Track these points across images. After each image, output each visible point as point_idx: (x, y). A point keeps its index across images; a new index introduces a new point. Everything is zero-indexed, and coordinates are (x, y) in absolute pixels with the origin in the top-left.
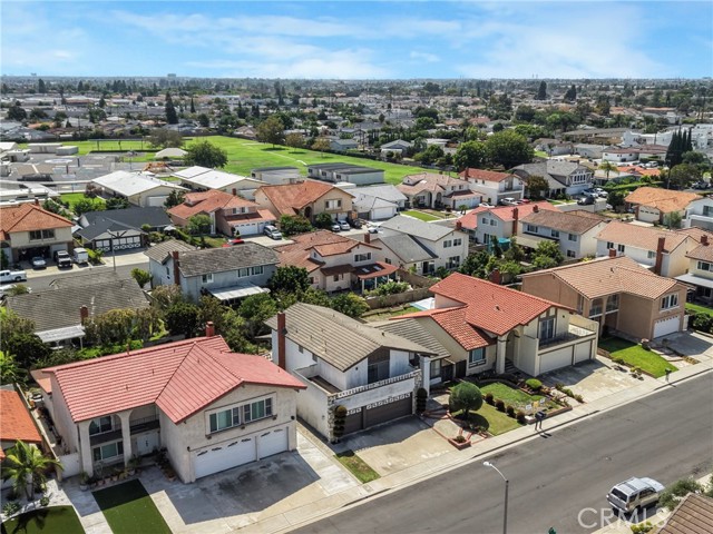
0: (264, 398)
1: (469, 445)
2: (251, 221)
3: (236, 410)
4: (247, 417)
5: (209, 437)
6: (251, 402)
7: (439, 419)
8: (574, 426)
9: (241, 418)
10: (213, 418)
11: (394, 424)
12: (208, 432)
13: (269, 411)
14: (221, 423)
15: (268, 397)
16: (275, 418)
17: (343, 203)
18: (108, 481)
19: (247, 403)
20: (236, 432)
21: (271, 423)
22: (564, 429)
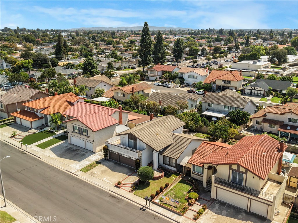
0: (86, 129)
1: (119, 188)
3: (79, 128)
5: (72, 132)
6: (83, 128)
12: (73, 130)
16: (89, 137)
20: (79, 135)
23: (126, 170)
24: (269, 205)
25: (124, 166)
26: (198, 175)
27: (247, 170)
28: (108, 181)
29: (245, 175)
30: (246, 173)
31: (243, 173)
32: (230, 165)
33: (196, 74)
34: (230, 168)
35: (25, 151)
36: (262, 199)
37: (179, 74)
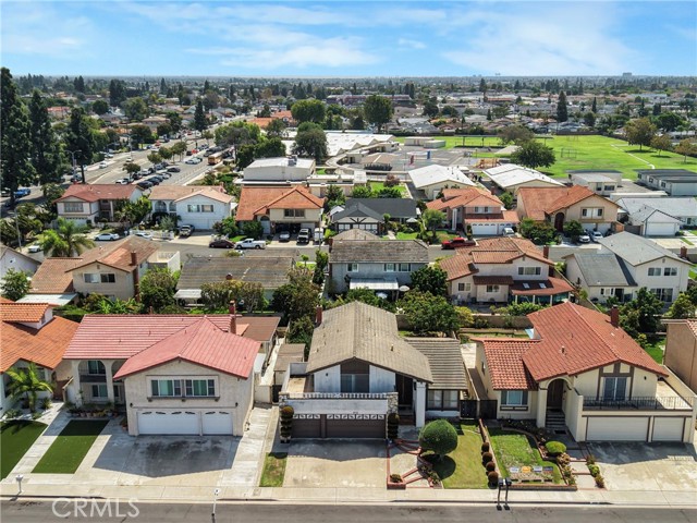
0: (206, 378)
1: (403, 487)
2: (490, 221)
3: (177, 382)
4: (189, 392)
5: (150, 400)
6: (193, 378)
7: (406, 452)
8: (551, 510)
9: (184, 391)
10: (154, 383)
11: (357, 442)
12: (150, 395)
13: (212, 391)
14: (163, 390)
15: (211, 378)
16: (217, 399)
17: (605, 213)
18: (88, 414)
19: (188, 378)
20: (178, 403)
21: (212, 403)
22: (534, 509)
23: (367, 449)
24: (685, 417)
25: (347, 442)
26: (514, 410)
27: (633, 366)
28: (363, 485)
29: (629, 379)
30: (631, 374)
31: (626, 375)
32: (601, 368)
33: (208, 200)
34: (601, 374)
35: (17, 496)
36: (674, 410)
37: (154, 204)
